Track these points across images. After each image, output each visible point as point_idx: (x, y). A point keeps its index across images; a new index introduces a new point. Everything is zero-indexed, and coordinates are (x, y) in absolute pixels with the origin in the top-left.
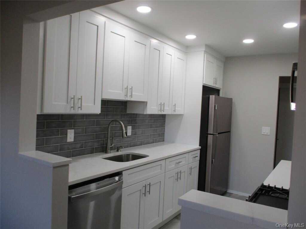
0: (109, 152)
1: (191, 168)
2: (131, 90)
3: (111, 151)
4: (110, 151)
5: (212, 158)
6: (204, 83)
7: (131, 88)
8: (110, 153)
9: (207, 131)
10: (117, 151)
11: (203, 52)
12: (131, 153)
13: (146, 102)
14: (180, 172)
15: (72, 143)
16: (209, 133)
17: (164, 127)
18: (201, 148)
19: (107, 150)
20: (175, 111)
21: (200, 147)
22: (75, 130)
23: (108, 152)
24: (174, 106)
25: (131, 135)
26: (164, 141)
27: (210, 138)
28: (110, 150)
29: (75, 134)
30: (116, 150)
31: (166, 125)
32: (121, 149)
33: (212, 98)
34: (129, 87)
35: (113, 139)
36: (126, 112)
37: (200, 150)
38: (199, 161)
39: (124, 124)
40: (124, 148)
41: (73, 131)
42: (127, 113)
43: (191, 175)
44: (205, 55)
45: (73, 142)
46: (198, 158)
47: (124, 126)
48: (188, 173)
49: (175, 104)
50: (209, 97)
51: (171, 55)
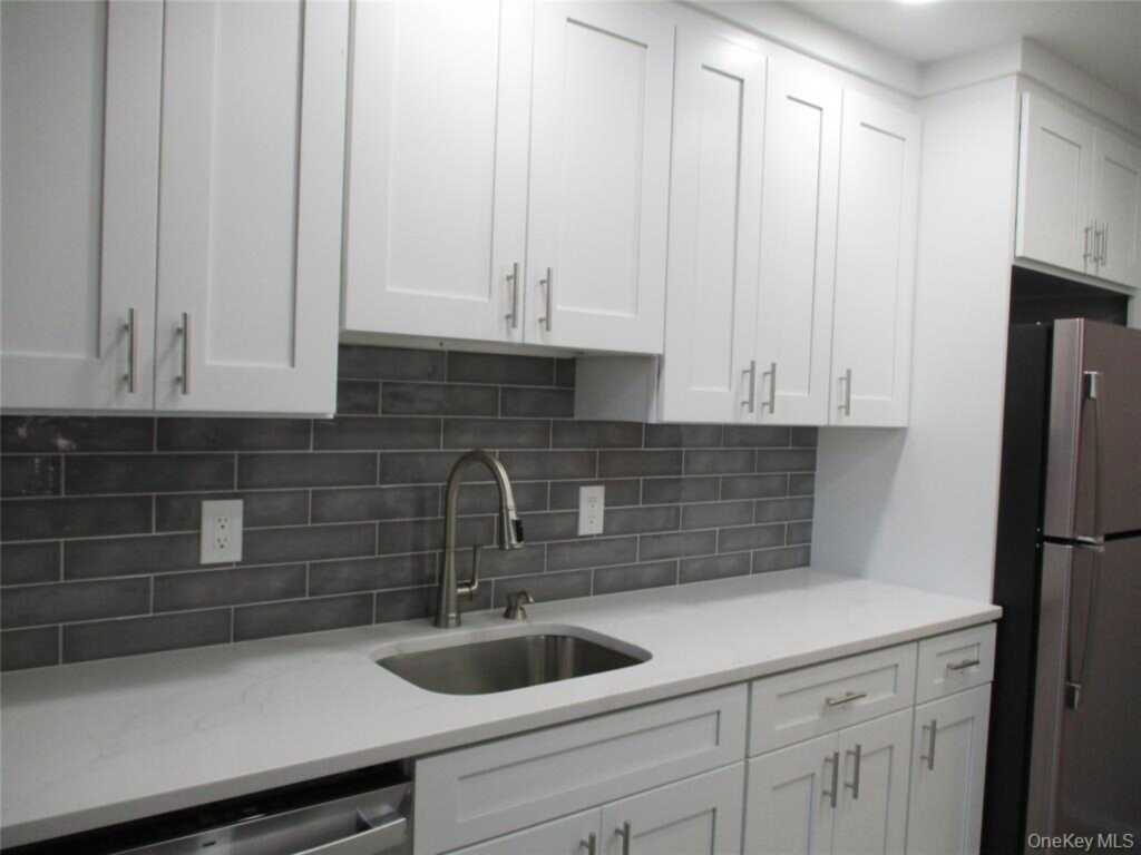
0: (452, 622)
1: (933, 729)
2: (545, 285)
3: (464, 616)
4: (458, 618)
5: (1068, 677)
6: (1020, 253)
7: (545, 278)
8: (459, 624)
9: (1040, 522)
10: (509, 615)
11: (1013, 81)
12: (573, 628)
13: (660, 359)
14: (857, 754)
15: (234, 567)
16: (1047, 532)
17: (812, 492)
18: (1004, 612)
19: (443, 612)
20: (847, 407)
21: (999, 608)
22: (245, 505)
23: (447, 619)
24: (844, 382)
25: (604, 534)
26: (806, 563)
27: (1056, 562)
28: (459, 612)
29: (246, 523)
30: (504, 610)
31: (817, 485)
32: (526, 607)
33: (1068, 333)
34: (535, 273)
35: (479, 552)
36: (572, 415)
37: (994, 626)
38: (990, 685)
39: (511, 478)
40: (536, 601)
41: (236, 506)
42: (576, 418)
43: (931, 767)
44: (1027, 98)
45: (238, 564)
46: (985, 672)
47: (512, 485)
48: (917, 756)
49: (849, 372)
50: (1050, 333)
51: (821, 109)
